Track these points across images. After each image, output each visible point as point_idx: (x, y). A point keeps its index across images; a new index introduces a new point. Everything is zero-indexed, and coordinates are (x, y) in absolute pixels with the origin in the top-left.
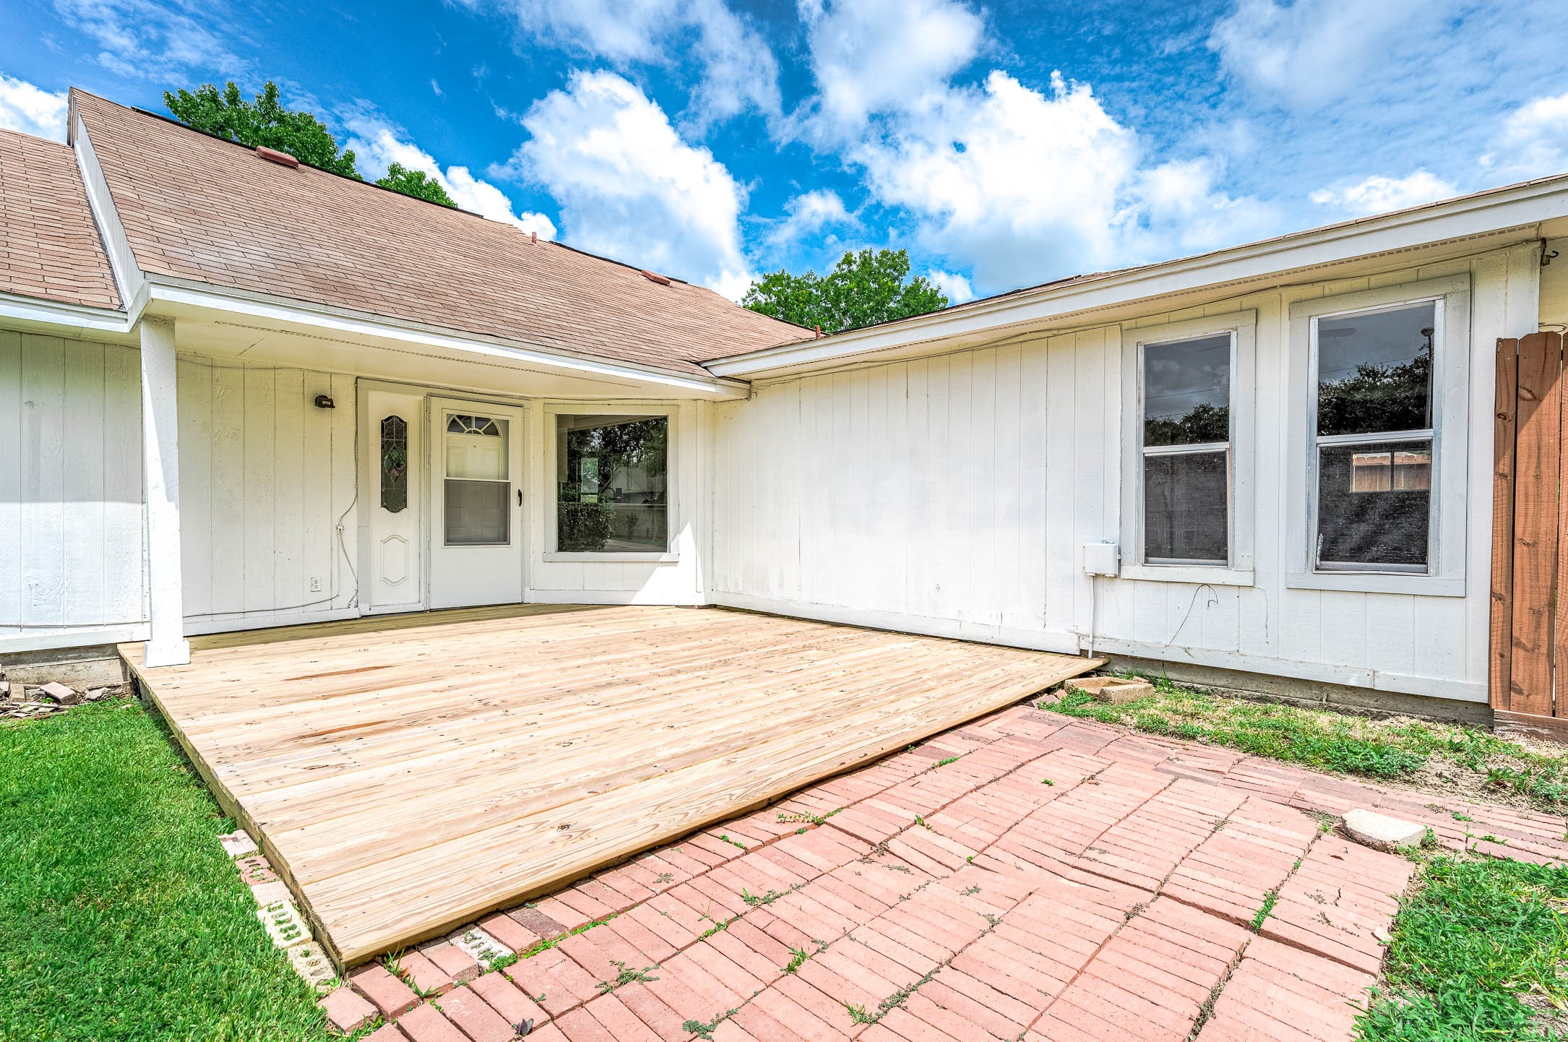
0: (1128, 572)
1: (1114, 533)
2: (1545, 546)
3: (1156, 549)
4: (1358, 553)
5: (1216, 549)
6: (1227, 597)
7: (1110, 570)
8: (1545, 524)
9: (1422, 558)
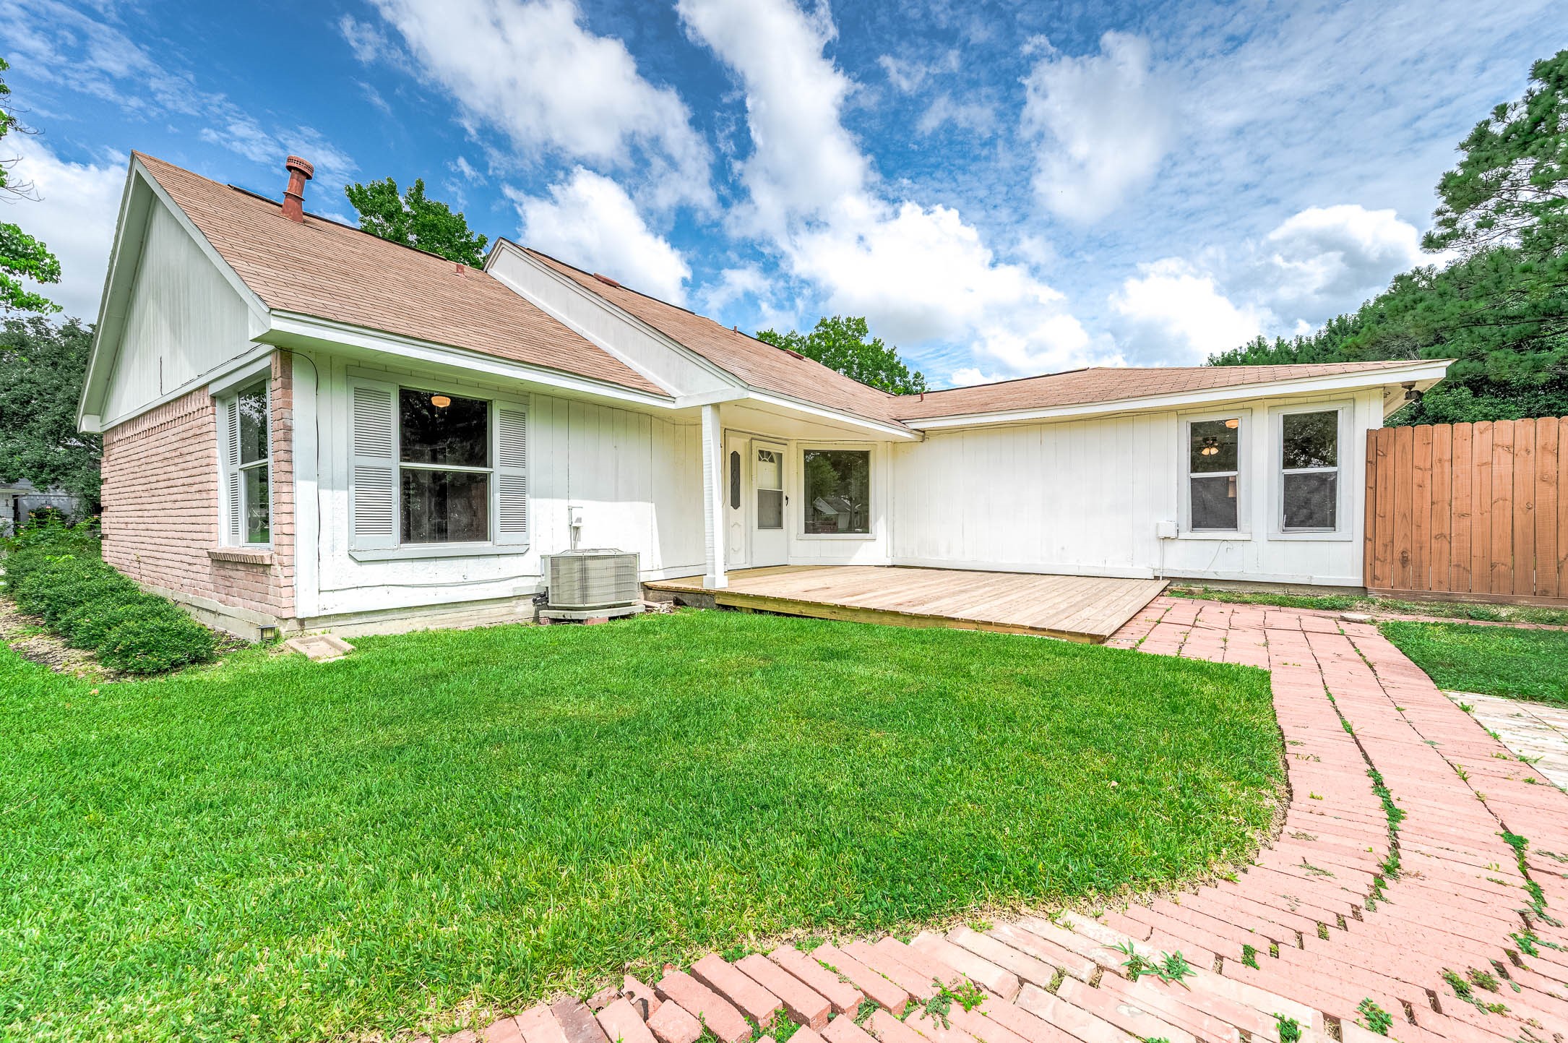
0: (1182, 536)
1: (1174, 516)
2: (1389, 515)
3: (1197, 524)
4: (1302, 524)
5: (1231, 523)
6: (1238, 546)
7: (1173, 535)
8: (1389, 507)
9: (1333, 524)
